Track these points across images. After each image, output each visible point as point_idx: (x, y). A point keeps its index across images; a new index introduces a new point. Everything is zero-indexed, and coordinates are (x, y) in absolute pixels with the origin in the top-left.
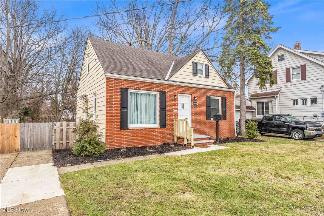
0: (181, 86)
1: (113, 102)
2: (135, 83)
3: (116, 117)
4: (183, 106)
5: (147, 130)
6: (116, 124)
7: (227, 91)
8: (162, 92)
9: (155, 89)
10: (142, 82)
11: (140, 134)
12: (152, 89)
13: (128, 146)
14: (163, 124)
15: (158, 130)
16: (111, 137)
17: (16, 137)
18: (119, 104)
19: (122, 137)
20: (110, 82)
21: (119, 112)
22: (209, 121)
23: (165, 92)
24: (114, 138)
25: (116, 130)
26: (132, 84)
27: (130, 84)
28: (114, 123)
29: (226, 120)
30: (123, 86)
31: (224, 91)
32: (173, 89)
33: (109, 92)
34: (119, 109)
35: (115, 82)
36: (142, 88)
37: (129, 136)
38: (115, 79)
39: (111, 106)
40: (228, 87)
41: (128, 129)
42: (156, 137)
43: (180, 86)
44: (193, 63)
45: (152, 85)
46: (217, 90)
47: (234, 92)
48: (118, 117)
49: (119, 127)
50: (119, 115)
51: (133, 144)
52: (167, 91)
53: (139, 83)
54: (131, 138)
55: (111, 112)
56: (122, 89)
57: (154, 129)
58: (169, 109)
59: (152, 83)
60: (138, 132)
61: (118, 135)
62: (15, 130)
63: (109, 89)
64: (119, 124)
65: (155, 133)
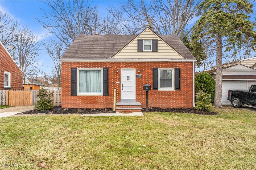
0: (124, 62)
1: (66, 77)
2: (82, 63)
3: (68, 87)
4: (128, 78)
5: (92, 97)
6: (68, 92)
7: (181, 62)
8: (105, 68)
9: (99, 66)
10: (88, 62)
11: (86, 99)
12: (96, 66)
13: (77, 107)
14: (106, 93)
15: (101, 97)
16: (65, 100)
17: (30, 98)
18: (70, 78)
19: (72, 101)
20: (64, 64)
21: (70, 84)
22: (157, 91)
23: (108, 68)
24: (67, 101)
25: (68, 96)
26: (79, 64)
27: (78, 64)
28: (66, 91)
29: (180, 90)
30: (73, 66)
31: (177, 62)
32: (116, 65)
33: (63, 71)
34: (70, 82)
35: (67, 64)
36: (88, 66)
37: (77, 100)
38: (67, 62)
39: (65, 80)
40: (184, 58)
41: (76, 96)
42: (99, 102)
43: (122, 62)
44: (138, 40)
45: (96, 63)
46: (168, 62)
47: (193, 62)
48: (69, 87)
49: (70, 94)
50: (70, 86)
51: (81, 106)
52: (110, 67)
53: (85, 63)
54: (79, 102)
55: (65, 84)
56: (72, 69)
57: (97, 96)
58: (111, 81)
59: (95, 62)
60: (84, 98)
61: (70, 99)
62: (30, 94)
63: (63, 69)
64: (70, 92)
65: (98, 99)
